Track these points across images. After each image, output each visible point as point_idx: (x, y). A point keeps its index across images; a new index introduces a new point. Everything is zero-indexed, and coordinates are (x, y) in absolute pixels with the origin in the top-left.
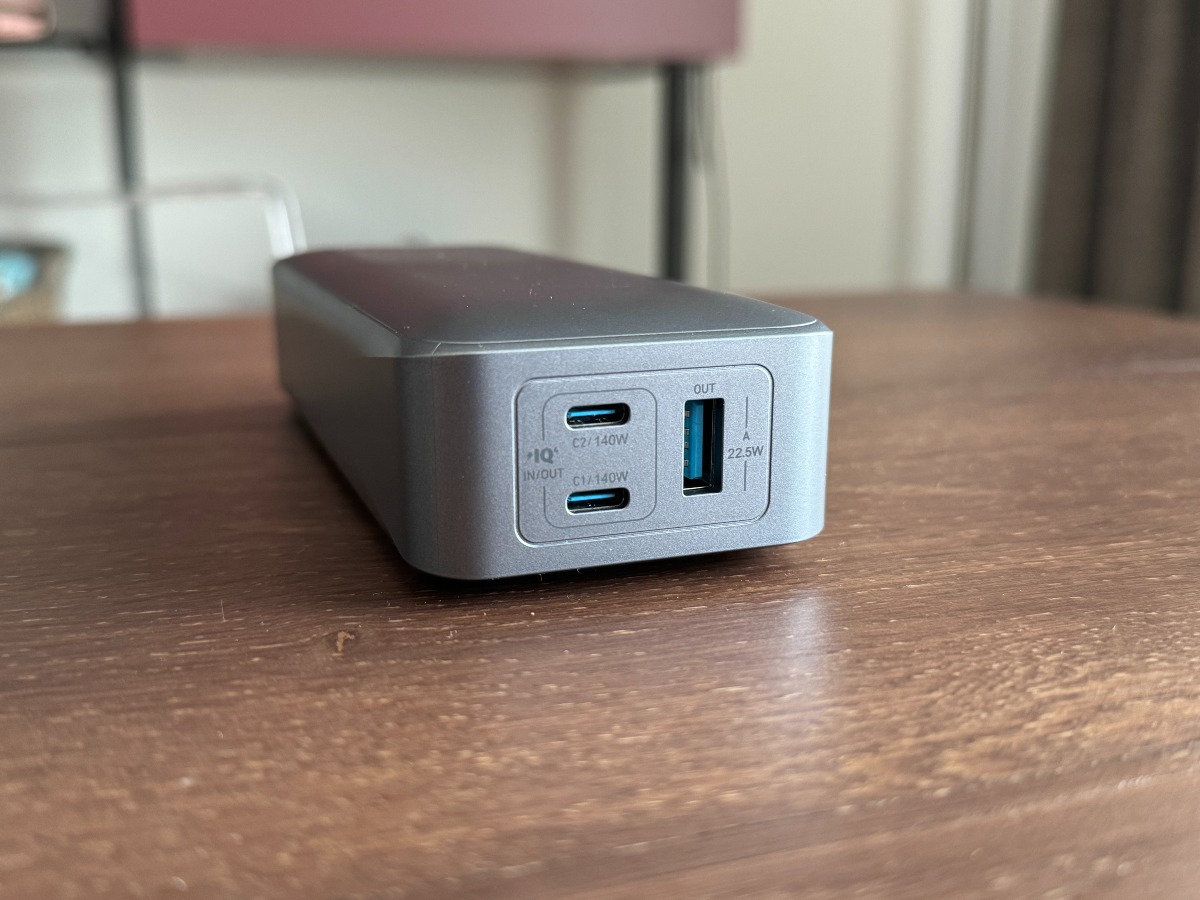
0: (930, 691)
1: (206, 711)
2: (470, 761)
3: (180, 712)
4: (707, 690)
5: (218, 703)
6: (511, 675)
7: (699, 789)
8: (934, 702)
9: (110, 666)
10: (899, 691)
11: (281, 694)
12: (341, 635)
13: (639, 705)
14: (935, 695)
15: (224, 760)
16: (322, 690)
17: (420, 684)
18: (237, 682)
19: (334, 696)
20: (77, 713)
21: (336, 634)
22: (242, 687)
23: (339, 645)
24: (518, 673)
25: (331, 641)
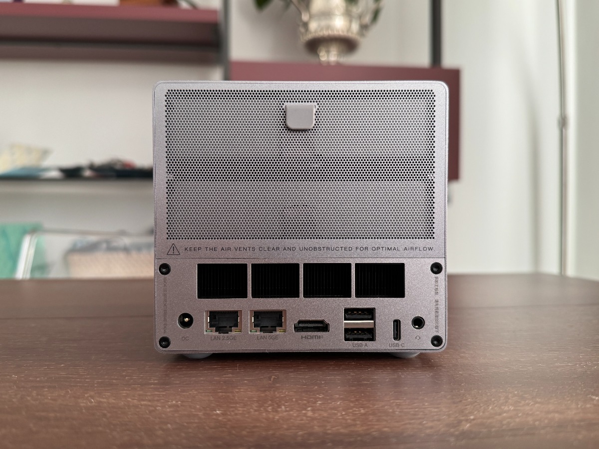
0: (466, 406)
1: (228, 394)
2: (305, 414)
3: (221, 394)
4: (388, 401)
5: (232, 392)
6: (324, 392)
7: (376, 427)
8: (466, 408)
9: (202, 381)
10: (455, 405)
11: (251, 392)
12: (273, 377)
13: (365, 403)
14: (467, 407)
15: (232, 407)
16: (265, 391)
17: (295, 392)
18: (239, 387)
19: (267, 393)
20: (190, 392)
21: (271, 376)
22: (241, 389)
23: (272, 379)
24: (327, 391)
25: (270, 378)
